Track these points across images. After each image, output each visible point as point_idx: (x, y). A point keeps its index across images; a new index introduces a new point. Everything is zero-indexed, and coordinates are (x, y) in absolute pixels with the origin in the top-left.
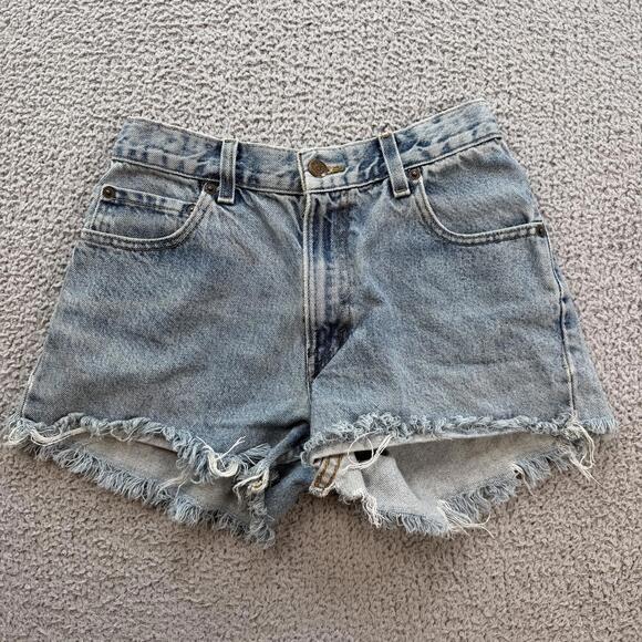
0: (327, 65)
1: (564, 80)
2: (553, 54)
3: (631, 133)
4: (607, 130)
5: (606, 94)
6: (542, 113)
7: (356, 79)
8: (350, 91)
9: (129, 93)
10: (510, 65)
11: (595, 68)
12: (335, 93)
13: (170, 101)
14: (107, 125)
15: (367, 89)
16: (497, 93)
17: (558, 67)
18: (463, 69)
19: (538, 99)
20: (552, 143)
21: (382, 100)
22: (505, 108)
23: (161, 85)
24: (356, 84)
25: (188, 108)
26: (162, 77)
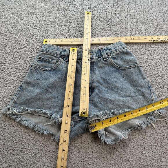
0: (96, 14)
1: (146, 16)
2: (144, 12)
3: (162, 25)
4: (157, 25)
5: (156, 19)
6: (142, 22)
7: (103, 16)
8: (101, 18)
9: (56, 19)
10: (135, 14)
11: (153, 14)
12: (98, 18)
13: (64, 20)
14: (51, 24)
15: (105, 18)
16: (132, 19)
17: (145, 14)
18: (125, 14)
19: (141, 19)
20: (145, 27)
21: (108, 20)
22: (134, 21)
23: (63, 17)
24: (102, 17)
25: (68, 21)
26: (63, 16)
